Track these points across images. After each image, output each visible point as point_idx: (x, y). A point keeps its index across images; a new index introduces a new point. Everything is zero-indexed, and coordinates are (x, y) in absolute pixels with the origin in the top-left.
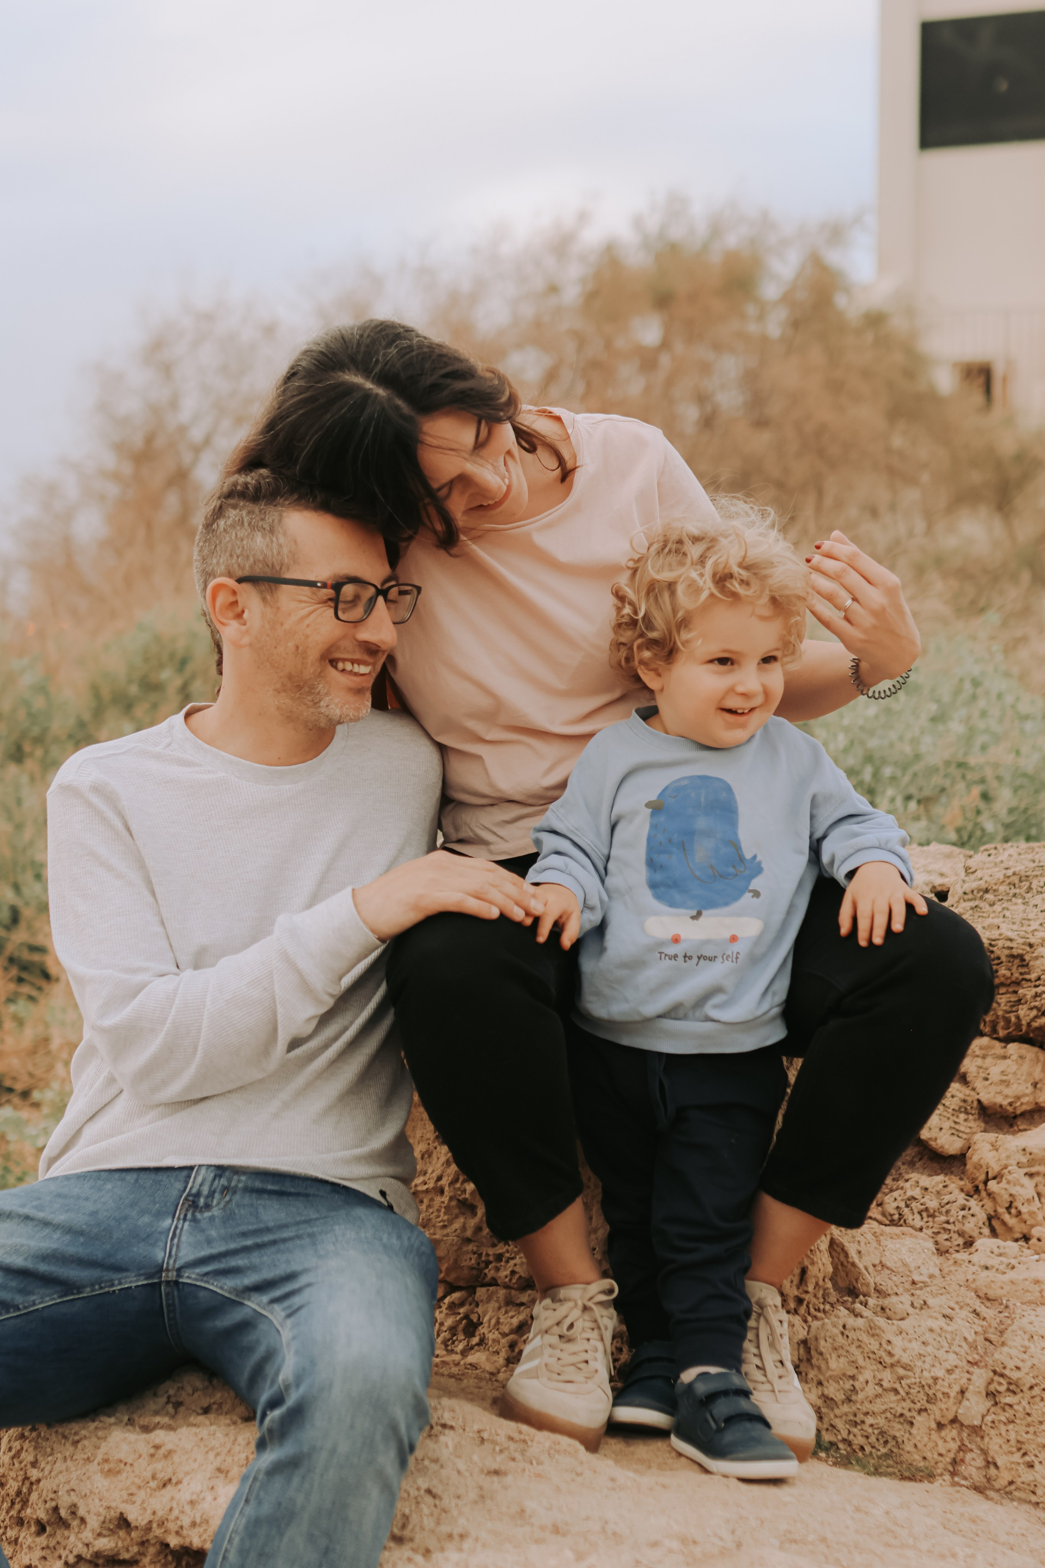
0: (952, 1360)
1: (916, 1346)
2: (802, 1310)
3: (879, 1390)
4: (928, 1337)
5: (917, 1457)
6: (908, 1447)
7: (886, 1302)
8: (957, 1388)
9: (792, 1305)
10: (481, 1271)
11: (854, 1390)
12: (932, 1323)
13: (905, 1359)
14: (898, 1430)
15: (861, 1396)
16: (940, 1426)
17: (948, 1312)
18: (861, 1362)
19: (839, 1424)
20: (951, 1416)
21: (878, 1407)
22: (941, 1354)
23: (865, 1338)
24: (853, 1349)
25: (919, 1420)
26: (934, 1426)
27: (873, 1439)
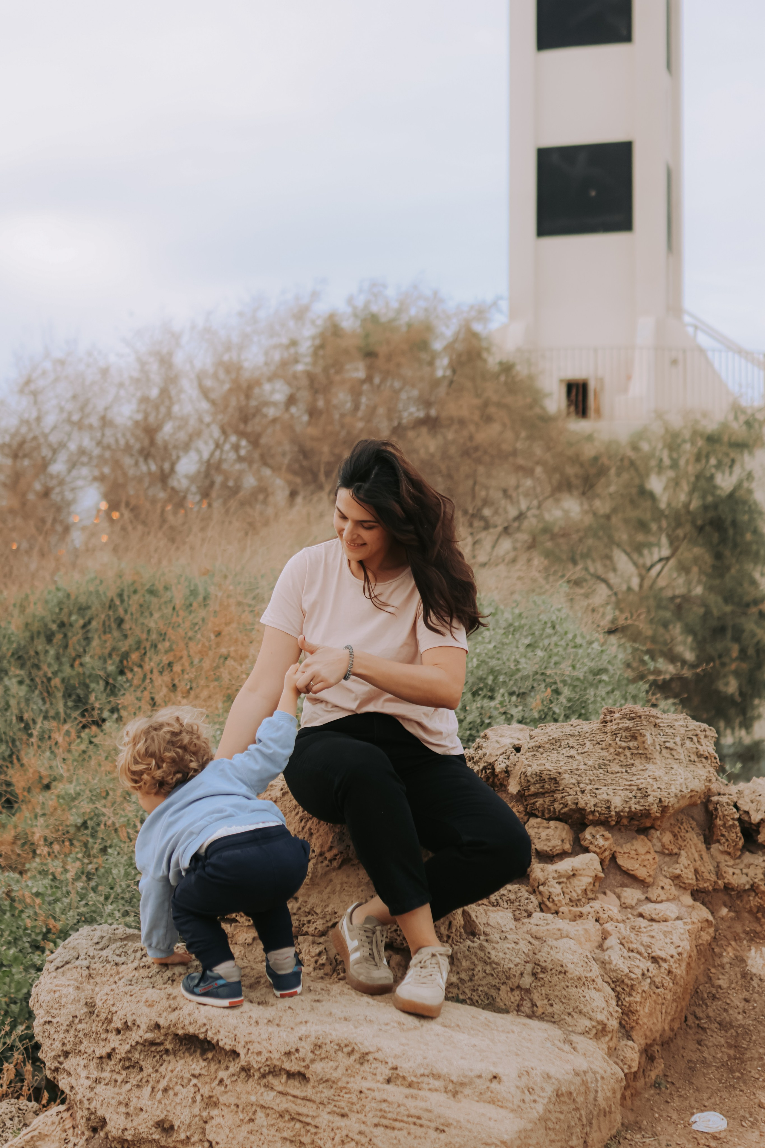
0: (517, 960)
1: (501, 955)
2: (450, 941)
3: (484, 974)
4: (507, 951)
5: (502, 1004)
6: (498, 1000)
7: (488, 938)
8: (519, 972)
9: (445, 939)
10: (300, 928)
11: (473, 975)
12: (508, 945)
13: (496, 960)
14: (493, 992)
15: (476, 977)
16: (512, 990)
17: (516, 940)
18: (476, 962)
19: (467, 991)
20: (516, 984)
21: (484, 982)
22: (513, 958)
23: (478, 951)
24: (473, 957)
25: (503, 987)
26: (509, 989)
27: (482, 997)
